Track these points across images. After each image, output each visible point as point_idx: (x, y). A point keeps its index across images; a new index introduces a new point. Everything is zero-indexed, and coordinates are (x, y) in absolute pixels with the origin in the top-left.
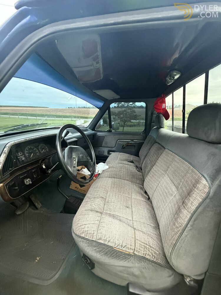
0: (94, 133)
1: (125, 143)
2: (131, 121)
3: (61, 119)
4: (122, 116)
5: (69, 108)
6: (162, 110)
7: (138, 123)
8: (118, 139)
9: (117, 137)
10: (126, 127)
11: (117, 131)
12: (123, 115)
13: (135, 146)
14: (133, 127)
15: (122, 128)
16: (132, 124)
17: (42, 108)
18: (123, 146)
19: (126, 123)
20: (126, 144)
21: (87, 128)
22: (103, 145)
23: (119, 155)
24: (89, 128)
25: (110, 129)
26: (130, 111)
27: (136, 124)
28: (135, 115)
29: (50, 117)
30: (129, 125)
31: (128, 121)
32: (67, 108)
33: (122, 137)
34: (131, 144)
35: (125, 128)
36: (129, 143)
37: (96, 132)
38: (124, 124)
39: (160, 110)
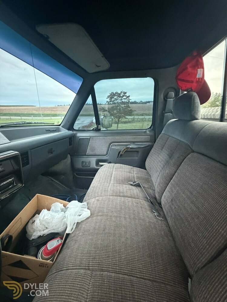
0: (72, 134)
1: (122, 148)
2: (126, 117)
3: (49, 118)
4: (115, 112)
5: (58, 106)
6: (197, 82)
7: (132, 119)
8: (111, 141)
9: (110, 139)
10: (120, 123)
11: (109, 129)
12: (117, 110)
13: (138, 152)
14: (128, 124)
15: (117, 125)
16: (127, 120)
17: (28, 107)
18: (119, 153)
19: (121, 119)
20: (125, 150)
21: (60, 127)
22: (89, 152)
23: (114, 170)
24: (62, 127)
25: (98, 127)
26: (125, 106)
27: (130, 120)
28: (130, 110)
29: (36, 116)
30: (124, 122)
31: (123, 117)
32: (57, 106)
33: (118, 138)
34: (132, 150)
35: (119, 125)
36: (129, 148)
37: (75, 132)
38: (118, 120)
39: (192, 82)
